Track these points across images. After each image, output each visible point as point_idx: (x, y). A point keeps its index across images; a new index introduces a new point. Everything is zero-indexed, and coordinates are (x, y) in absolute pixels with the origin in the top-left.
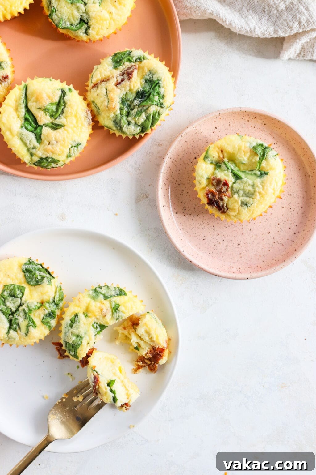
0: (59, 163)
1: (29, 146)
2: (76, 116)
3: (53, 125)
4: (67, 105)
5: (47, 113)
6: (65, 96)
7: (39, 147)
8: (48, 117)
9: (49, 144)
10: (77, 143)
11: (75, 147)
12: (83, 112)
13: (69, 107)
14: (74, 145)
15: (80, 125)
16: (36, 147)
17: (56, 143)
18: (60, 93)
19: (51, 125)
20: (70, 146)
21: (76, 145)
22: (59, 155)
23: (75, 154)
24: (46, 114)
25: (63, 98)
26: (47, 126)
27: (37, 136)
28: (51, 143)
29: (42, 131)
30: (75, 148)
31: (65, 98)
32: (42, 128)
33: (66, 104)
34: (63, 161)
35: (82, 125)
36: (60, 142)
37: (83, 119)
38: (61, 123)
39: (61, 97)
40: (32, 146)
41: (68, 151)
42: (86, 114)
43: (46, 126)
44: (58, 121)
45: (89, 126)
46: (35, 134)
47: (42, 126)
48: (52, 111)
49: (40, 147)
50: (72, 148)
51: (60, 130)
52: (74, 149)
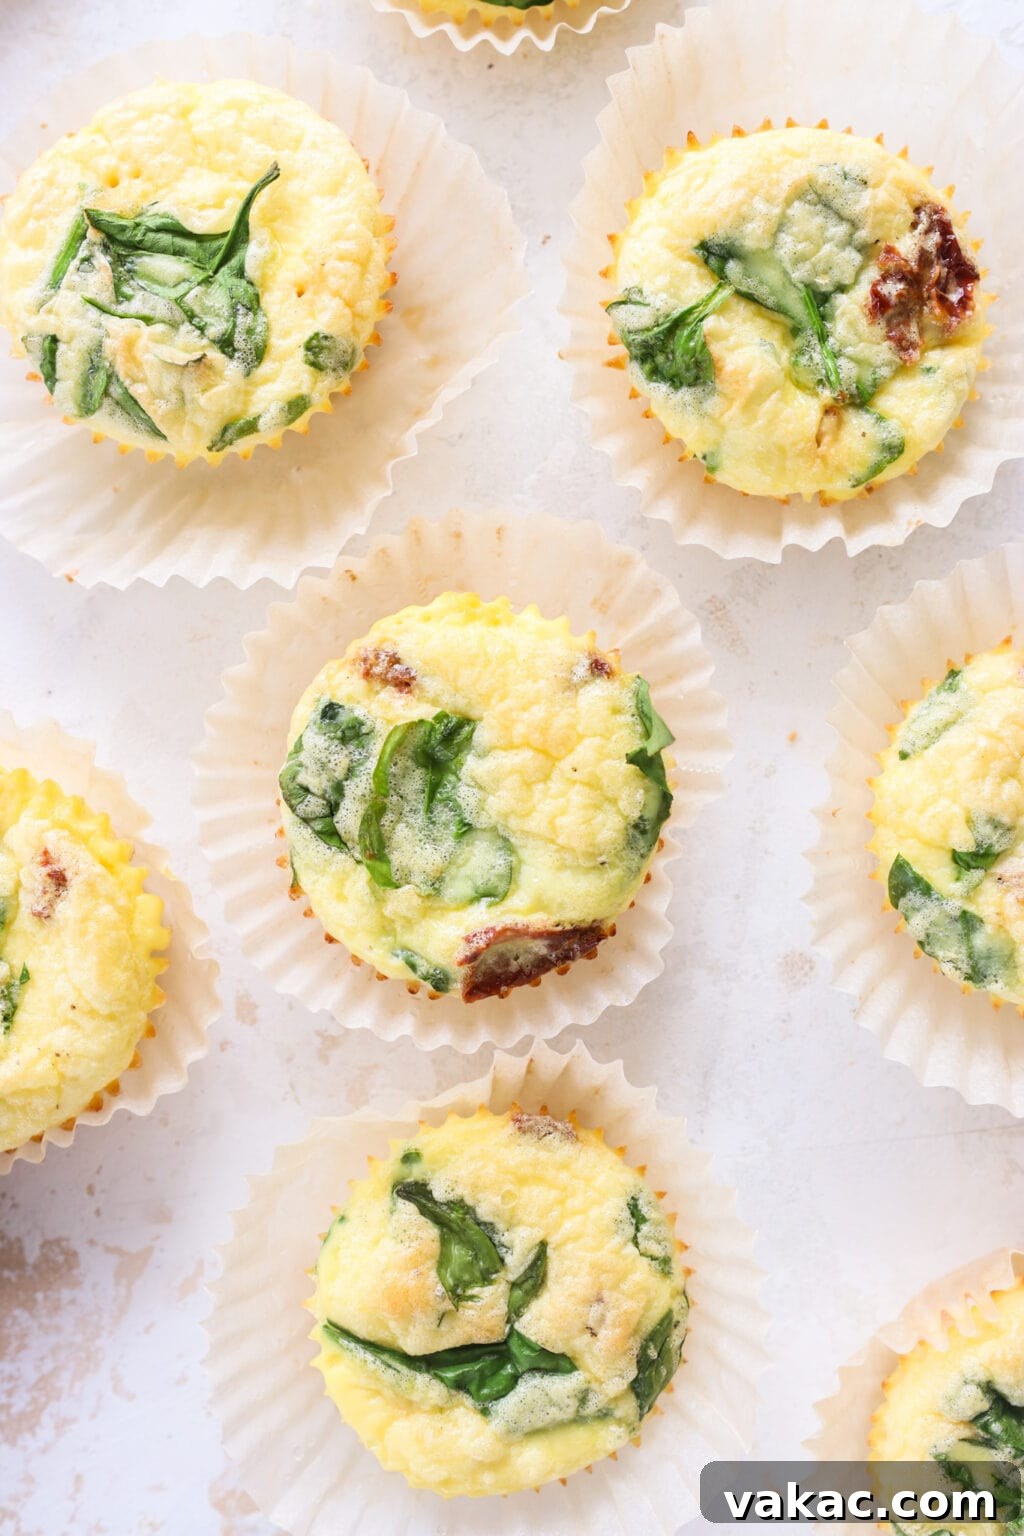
0: (674, 1314)
1: (570, 1413)
2: (522, 1181)
3: (523, 1282)
4: (469, 1201)
5: (470, 1292)
6: (430, 1192)
7: (587, 1375)
8: (486, 1293)
9: (594, 1334)
10: (627, 1214)
11: (637, 1229)
12: (520, 1145)
13: (480, 1196)
14: (631, 1231)
15: (564, 1176)
16: (584, 1386)
17: (602, 1304)
18: (408, 1209)
19: (518, 1293)
20: (631, 1249)
21: (634, 1222)
22: (648, 1307)
23: (665, 1239)
24: (471, 1298)
25: (435, 1202)
26: (515, 1312)
27: (543, 1365)
28: (591, 1324)
29: (533, 1339)
30: (645, 1228)
31: (439, 1194)
32: (520, 1336)
33: (462, 1200)
34: (673, 1297)
35: (564, 1166)
36: (601, 1289)
37: (543, 1155)
38: (529, 1251)
39: (424, 1211)
40: (574, 1403)
41: (645, 1261)
42: (528, 1136)
43: (519, 1315)
44: (516, 1262)
45: (577, 1138)
46: (533, 1370)
47: (512, 1332)
48: (468, 1267)
49: (590, 1372)
50: (640, 1240)
51: (554, 1265)
52: (647, 1238)
